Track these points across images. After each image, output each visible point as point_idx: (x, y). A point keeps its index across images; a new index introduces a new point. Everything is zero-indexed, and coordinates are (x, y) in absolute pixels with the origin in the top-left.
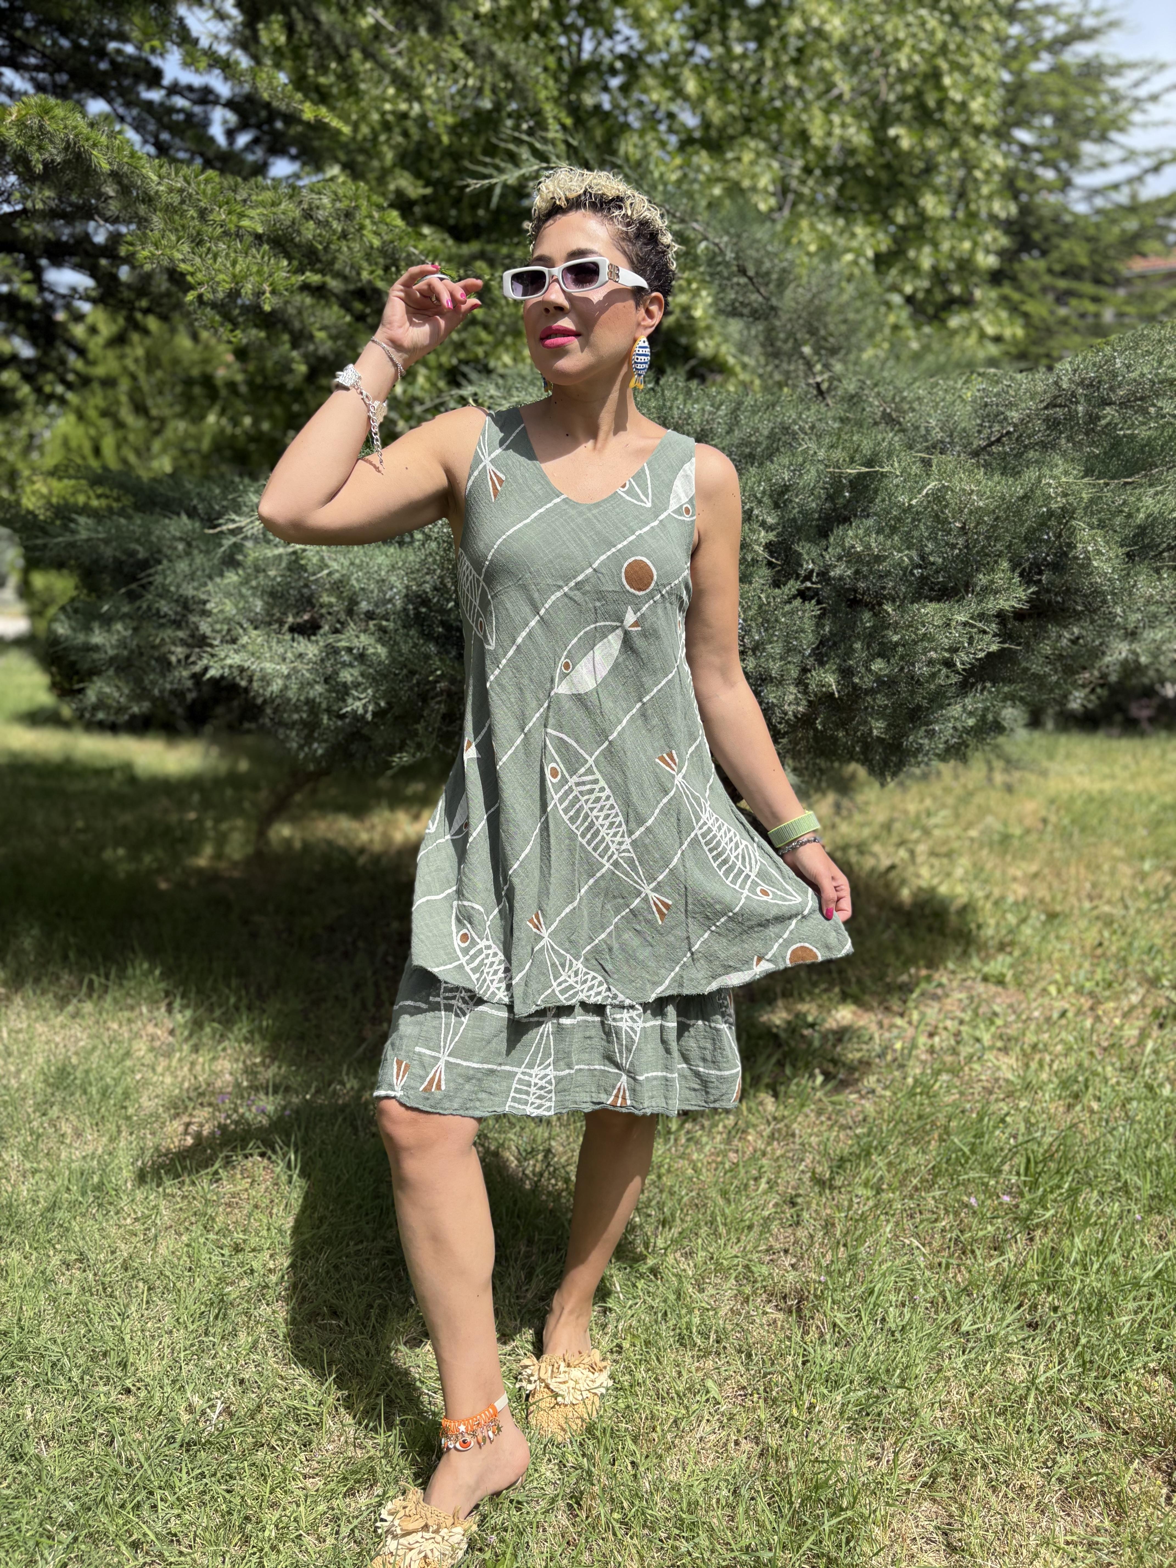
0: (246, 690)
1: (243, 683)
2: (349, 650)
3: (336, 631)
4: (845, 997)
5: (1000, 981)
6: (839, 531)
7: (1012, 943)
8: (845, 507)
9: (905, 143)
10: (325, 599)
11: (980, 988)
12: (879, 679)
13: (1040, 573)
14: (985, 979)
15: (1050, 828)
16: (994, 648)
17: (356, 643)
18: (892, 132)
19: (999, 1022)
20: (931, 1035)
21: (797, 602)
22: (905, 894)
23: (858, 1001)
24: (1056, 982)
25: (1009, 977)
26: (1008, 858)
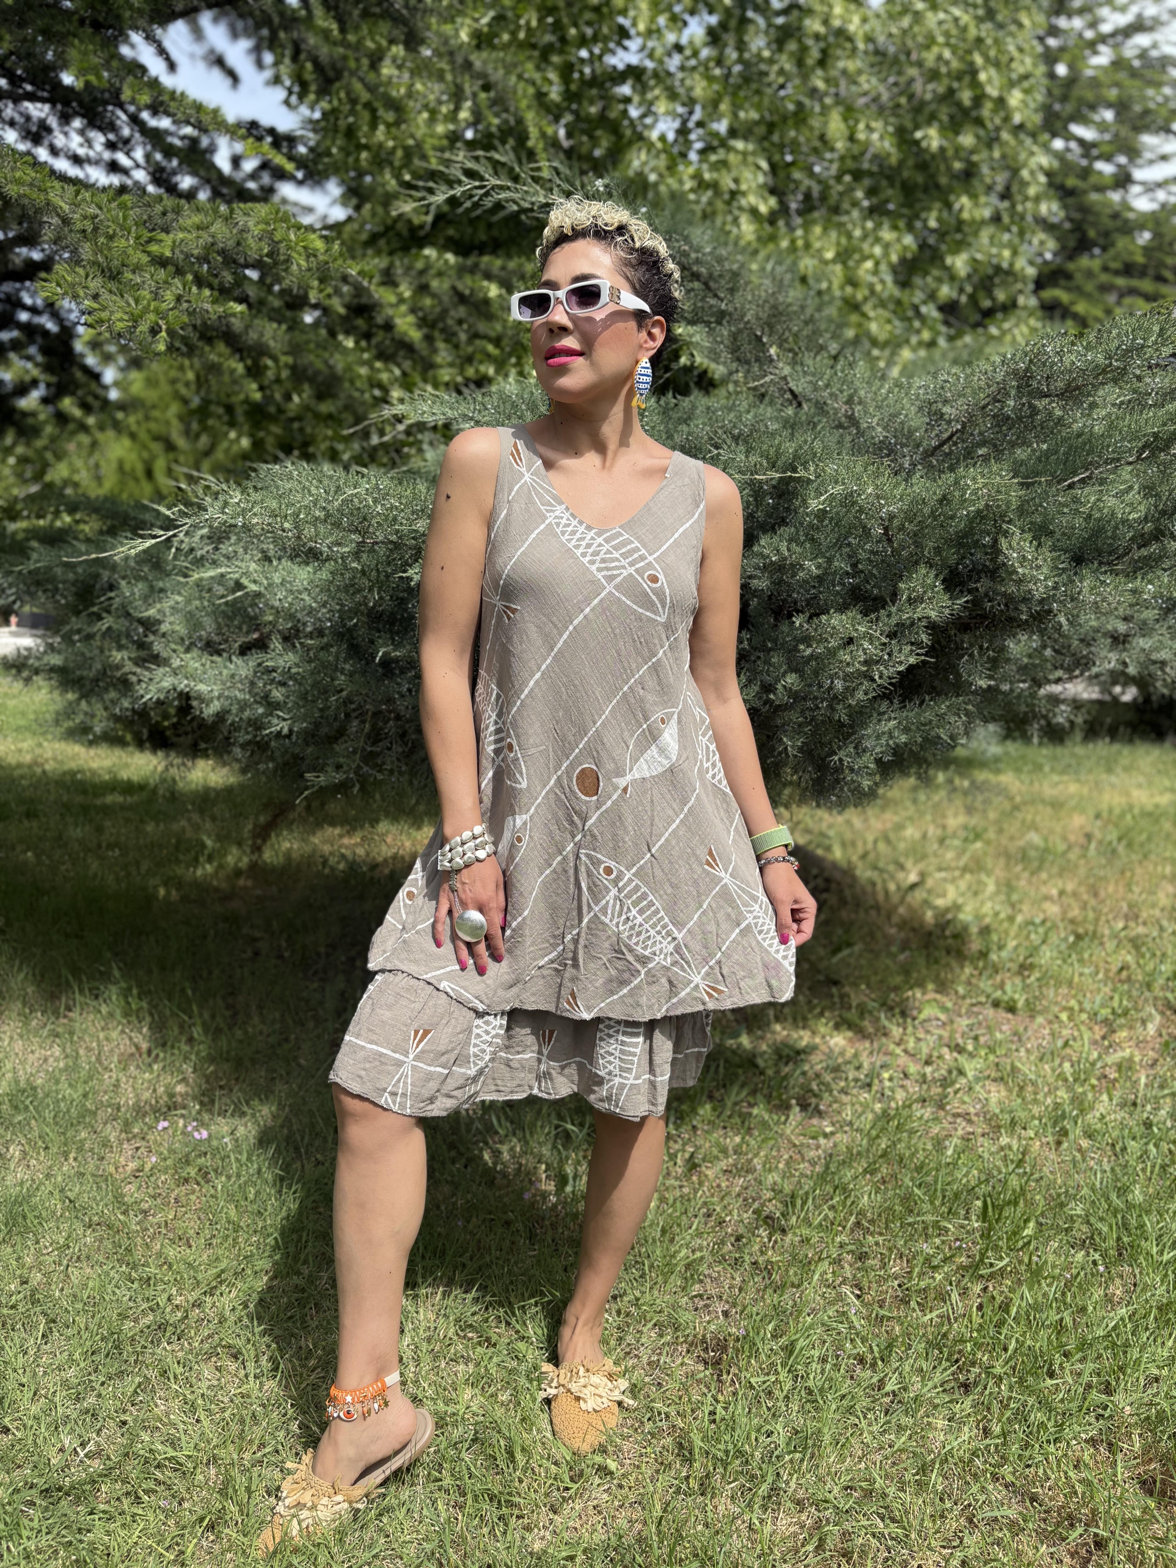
4: (841, 1023)
5: (1011, 1007)
7: (1032, 967)
8: (770, 515)
9: (935, 145)
11: (987, 1012)
12: (794, 695)
13: (977, 580)
14: (996, 1004)
15: (1093, 845)
16: (916, 660)
17: (282, 663)
18: (919, 134)
20: (924, 1064)
22: (929, 915)
23: (854, 1028)
24: (1071, 1009)
25: (1020, 1004)
26: (1044, 875)
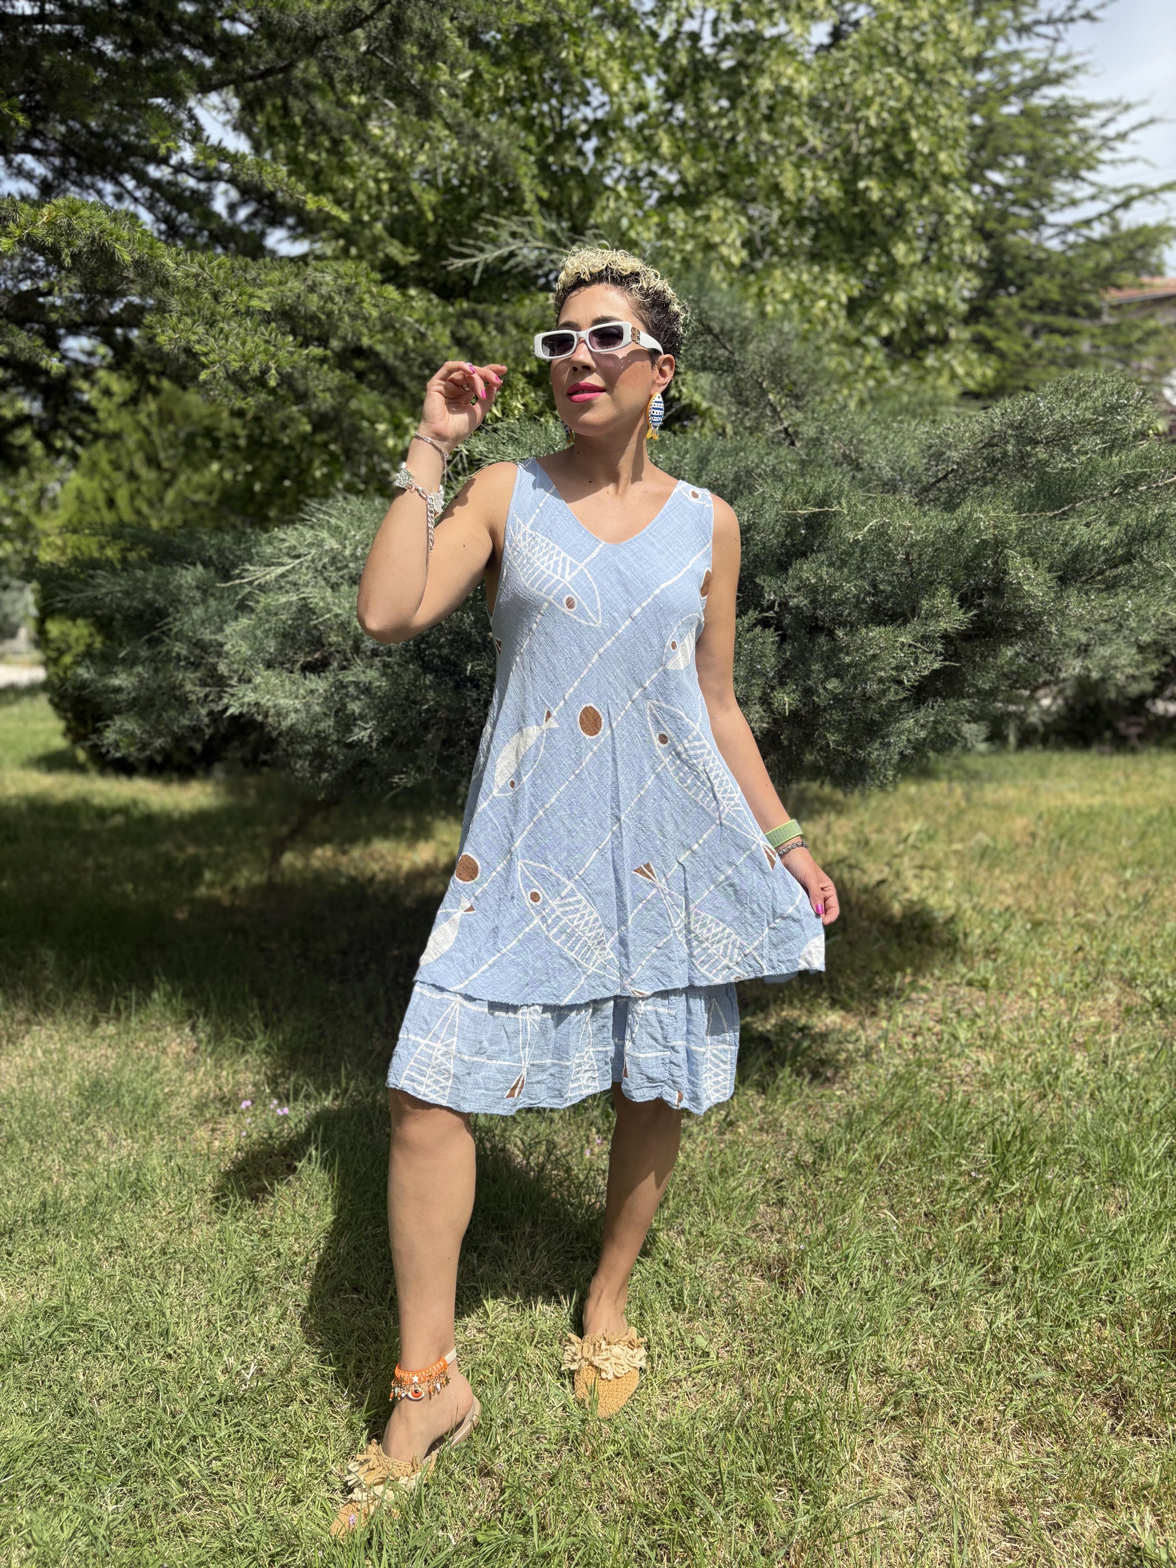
0: (262, 725)
1: (260, 718)
2: (357, 684)
3: (344, 668)
4: (834, 1003)
5: (984, 986)
6: (797, 564)
7: (997, 950)
8: (802, 543)
9: (875, 195)
10: (333, 639)
11: (964, 991)
12: (835, 697)
13: (981, 597)
14: (970, 983)
15: (1038, 843)
16: (937, 666)
17: (363, 678)
18: (862, 185)
19: (980, 1023)
20: (915, 1036)
21: (758, 629)
22: (896, 908)
23: (846, 1008)
24: (1037, 985)
25: (992, 982)
26: (997, 872)
